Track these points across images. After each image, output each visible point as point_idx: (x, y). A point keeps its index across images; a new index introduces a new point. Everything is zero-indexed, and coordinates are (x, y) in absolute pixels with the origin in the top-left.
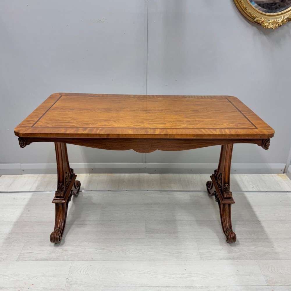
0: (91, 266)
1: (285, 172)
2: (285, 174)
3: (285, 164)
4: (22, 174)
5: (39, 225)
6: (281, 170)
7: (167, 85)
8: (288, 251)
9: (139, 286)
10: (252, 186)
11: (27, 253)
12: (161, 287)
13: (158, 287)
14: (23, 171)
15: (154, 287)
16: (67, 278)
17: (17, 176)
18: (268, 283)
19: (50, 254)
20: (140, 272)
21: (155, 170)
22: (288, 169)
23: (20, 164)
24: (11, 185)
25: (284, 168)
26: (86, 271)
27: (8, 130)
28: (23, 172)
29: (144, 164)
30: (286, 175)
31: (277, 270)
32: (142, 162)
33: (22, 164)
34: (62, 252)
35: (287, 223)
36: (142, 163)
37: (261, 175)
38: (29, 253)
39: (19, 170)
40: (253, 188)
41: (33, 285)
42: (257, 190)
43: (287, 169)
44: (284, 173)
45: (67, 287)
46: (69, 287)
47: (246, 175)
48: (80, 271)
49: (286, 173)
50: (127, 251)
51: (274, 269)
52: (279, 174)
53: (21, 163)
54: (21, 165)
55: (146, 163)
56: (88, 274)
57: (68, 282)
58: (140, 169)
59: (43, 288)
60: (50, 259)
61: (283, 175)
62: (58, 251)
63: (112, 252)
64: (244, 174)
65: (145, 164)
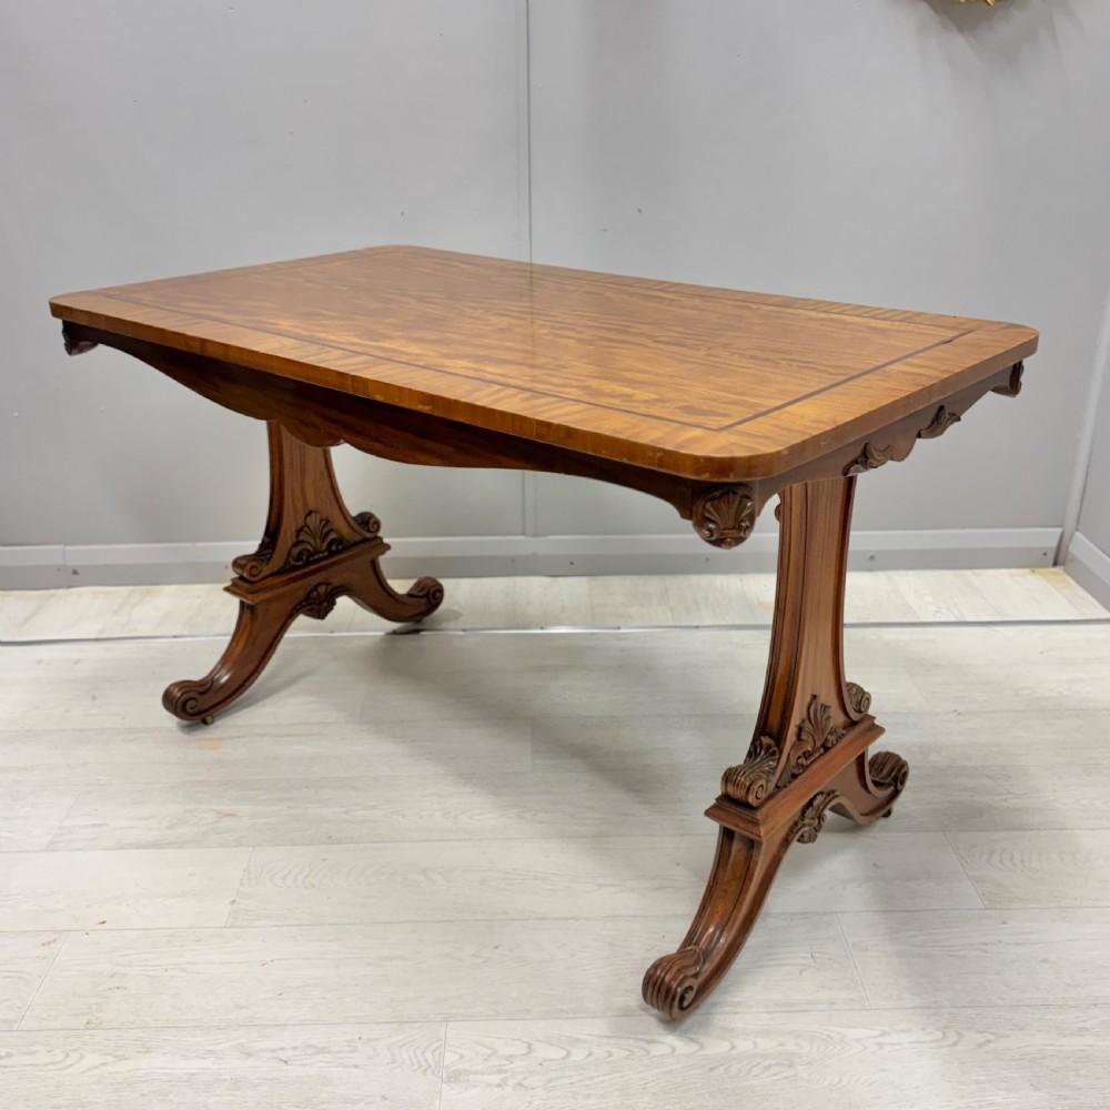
0: (324, 860)
1: (1060, 560)
2: (1058, 570)
3: (1059, 530)
4: (70, 587)
5: (131, 740)
6: (1045, 554)
7: (605, 230)
8: (1065, 804)
9: (503, 917)
10: (935, 608)
11: (85, 827)
12: (586, 919)
13: (576, 919)
14: (75, 572)
15: (557, 919)
16: (234, 901)
17: (52, 592)
18: (986, 902)
19: (167, 828)
20: (508, 873)
21: (572, 563)
22: (1071, 549)
23: (61, 547)
24: (26, 620)
25: (1054, 544)
26: (307, 877)
27: (16, 414)
28: (73, 577)
29: (529, 538)
30: (1065, 570)
31: (1022, 861)
32: (524, 534)
33: (68, 548)
34: (218, 822)
35: (1061, 719)
36: (522, 537)
37: (967, 573)
38: (93, 825)
39: (59, 570)
40: (937, 612)
41: (104, 922)
42: (953, 619)
43: (1068, 546)
44: (1055, 564)
45: (231, 927)
46: (240, 927)
47: (911, 573)
48: (284, 878)
49: (1063, 564)
50: (462, 813)
51: (1011, 859)
52: (1037, 570)
53: (66, 545)
54: (64, 551)
55: (535, 536)
56: (313, 885)
57: (236, 912)
58: (513, 560)
59: (142, 932)
60: (171, 844)
61: (1052, 573)
62: (201, 819)
63: (404, 816)
64: (903, 572)
65: (535, 539)
